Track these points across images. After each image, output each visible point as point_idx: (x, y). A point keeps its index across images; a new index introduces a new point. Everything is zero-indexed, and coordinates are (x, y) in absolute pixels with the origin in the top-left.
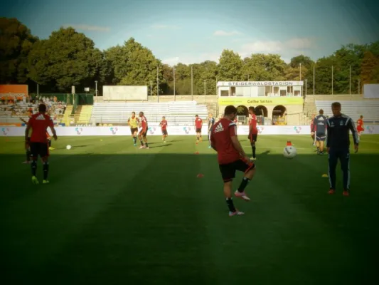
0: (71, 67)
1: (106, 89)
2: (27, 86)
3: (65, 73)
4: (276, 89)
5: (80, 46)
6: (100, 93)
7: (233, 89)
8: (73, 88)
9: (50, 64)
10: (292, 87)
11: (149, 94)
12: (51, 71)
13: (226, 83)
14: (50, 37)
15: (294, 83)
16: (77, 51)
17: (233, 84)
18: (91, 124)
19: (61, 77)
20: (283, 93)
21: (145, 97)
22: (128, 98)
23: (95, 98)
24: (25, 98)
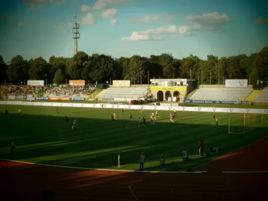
0: (96, 73)
1: (114, 81)
2: (84, 81)
3: (94, 75)
4: (175, 83)
6: (112, 84)
8: (96, 82)
10: (182, 83)
13: (154, 80)
15: (183, 80)
17: (157, 80)
19: (94, 77)
21: (129, 85)
22: (123, 86)
23: (110, 86)
24: (83, 86)
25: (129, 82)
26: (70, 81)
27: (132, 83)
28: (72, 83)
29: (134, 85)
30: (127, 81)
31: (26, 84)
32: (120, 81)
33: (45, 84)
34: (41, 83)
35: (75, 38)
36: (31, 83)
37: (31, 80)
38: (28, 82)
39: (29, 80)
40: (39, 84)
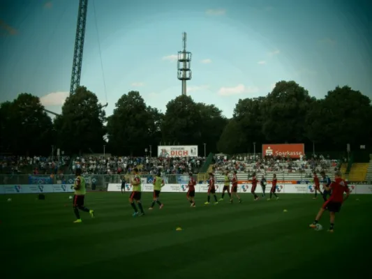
2: (303, 145)
14: (326, 96)
16: (353, 108)
18: (366, 182)
24: (301, 156)
26: (263, 146)
28: (269, 151)
31: (155, 153)
34: (191, 151)
37: (167, 144)
38: (160, 148)
39: (163, 145)
40: (187, 153)
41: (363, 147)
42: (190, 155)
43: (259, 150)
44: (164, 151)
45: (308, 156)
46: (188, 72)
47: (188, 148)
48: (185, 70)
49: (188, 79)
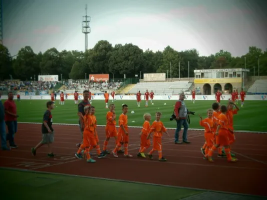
0: (124, 65)
1: (145, 75)
2: (108, 75)
3: (122, 67)
4: (227, 73)
5: (132, 53)
6: (142, 78)
7: (202, 74)
8: (125, 75)
9: (117, 63)
10: (235, 72)
11: (166, 77)
12: (116, 67)
13: (198, 71)
15: (237, 70)
16: (130, 55)
17: (203, 71)
19: (122, 70)
20: (231, 76)
21: (164, 79)
22: (156, 80)
23: (140, 80)
24: (106, 81)
25: (164, 75)
26: (90, 75)
27: (168, 76)
28: (92, 78)
29: (171, 79)
30: (161, 74)
31: (37, 79)
32: (153, 75)
33: (60, 79)
34: (54, 78)
35: (85, 33)
36: (43, 78)
37: (43, 75)
38: (40, 77)
39: (41, 75)
40: (53, 79)
41: (136, 76)
42: (54, 80)
43: (88, 78)
44: (42, 78)
45: (110, 81)
46: (88, 29)
47: (53, 76)
48: (87, 27)
49: (89, 33)
